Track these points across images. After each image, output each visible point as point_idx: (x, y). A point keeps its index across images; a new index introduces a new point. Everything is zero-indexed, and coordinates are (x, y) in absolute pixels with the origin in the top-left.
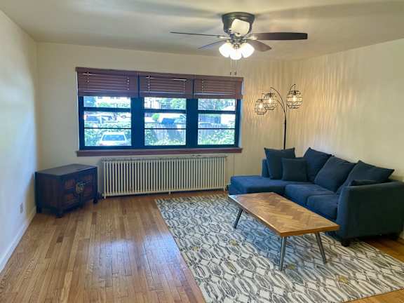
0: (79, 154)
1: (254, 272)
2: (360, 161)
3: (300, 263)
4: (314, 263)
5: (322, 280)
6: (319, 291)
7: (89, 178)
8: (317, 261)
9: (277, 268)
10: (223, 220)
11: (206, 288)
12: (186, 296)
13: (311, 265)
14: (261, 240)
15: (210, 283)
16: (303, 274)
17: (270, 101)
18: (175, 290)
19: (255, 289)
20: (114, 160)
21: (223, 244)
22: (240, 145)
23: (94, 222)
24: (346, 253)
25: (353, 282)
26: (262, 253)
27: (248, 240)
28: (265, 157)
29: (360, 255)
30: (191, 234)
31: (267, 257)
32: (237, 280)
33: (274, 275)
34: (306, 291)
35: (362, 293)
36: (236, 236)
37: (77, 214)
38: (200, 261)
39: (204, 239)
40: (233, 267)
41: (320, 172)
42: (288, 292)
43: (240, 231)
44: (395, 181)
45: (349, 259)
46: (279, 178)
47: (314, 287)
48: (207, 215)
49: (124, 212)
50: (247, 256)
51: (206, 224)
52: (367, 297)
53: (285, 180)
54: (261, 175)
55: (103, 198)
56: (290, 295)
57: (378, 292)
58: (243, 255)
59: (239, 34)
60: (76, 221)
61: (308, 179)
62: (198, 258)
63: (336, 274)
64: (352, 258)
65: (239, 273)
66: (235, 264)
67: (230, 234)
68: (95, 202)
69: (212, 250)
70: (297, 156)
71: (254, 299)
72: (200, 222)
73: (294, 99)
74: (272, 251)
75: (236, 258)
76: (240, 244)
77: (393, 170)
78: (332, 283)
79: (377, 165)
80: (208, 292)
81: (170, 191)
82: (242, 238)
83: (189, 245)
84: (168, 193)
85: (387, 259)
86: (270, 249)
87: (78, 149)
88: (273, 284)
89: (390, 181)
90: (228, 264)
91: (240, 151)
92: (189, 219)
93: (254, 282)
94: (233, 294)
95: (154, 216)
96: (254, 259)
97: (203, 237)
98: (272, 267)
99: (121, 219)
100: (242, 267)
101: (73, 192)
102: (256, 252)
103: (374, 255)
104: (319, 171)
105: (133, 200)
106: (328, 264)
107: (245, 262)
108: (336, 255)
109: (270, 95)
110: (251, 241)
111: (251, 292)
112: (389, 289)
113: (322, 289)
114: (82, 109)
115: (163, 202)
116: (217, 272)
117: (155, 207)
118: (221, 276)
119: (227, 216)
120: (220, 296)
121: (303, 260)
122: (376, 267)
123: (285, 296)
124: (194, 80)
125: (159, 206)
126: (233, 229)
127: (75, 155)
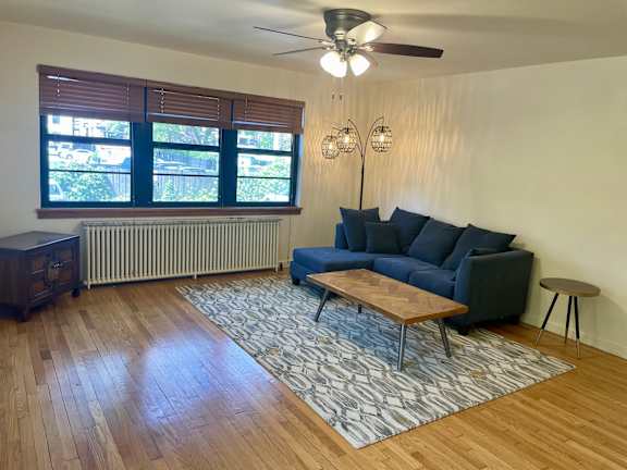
0: (41, 215)
1: (369, 376)
2: (470, 225)
3: (420, 360)
4: (435, 357)
5: (455, 378)
6: (456, 390)
7: (67, 255)
8: (439, 356)
9: (395, 368)
10: (294, 312)
11: (316, 402)
12: (292, 415)
13: (434, 361)
14: (358, 334)
15: (317, 394)
16: (429, 372)
17: (347, 139)
18: (273, 409)
19: (380, 397)
20: (104, 225)
21: (312, 344)
22: (299, 204)
23: (90, 326)
24: (468, 344)
25: (489, 376)
26: (366, 350)
27: (341, 335)
28: (340, 220)
29: (484, 344)
30: (257, 333)
31: (376, 355)
32: (350, 387)
33: (395, 376)
34: (441, 392)
35: (505, 389)
36: (322, 331)
37: (51, 314)
38: (289, 368)
39: (281, 339)
40: (338, 372)
41: (416, 240)
42: (420, 395)
43: (324, 324)
44: (517, 249)
45: (473, 349)
46: (363, 249)
47: (448, 386)
48: (268, 306)
49: (135, 309)
50: (350, 357)
51: (273, 318)
52: (512, 393)
53: (370, 252)
54: (334, 246)
55: (86, 287)
56: (424, 399)
57: (522, 386)
58: (344, 355)
59: (353, 40)
60: (58, 326)
61: (401, 251)
62: (285, 365)
63: (467, 369)
64: (477, 348)
65: (350, 378)
66: (338, 367)
67: (313, 329)
68: (76, 294)
69: (298, 351)
70: (382, 219)
71: (384, 408)
72: (263, 317)
73: (382, 138)
74: (378, 348)
75: (336, 361)
76: (334, 342)
77: (514, 236)
78: (467, 380)
79: (493, 230)
80: (320, 406)
81: (196, 273)
82: (334, 335)
83: (263, 349)
84: (191, 277)
85: (517, 347)
86: (375, 345)
87: (39, 206)
88: (397, 387)
89: (510, 249)
90: (330, 368)
91: (298, 211)
92: (244, 313)
93: (374, 388)
94: (354, 405)
95: (187, 312)
96: (360, 358)
97: (278, 336)
98: (388, 368)
99: (134, 318)
100: (350, 371)
101: (44, 277)
102: (359, 350)
103: (499, 343)
104: (414, 239)
105: (139, 289)
106: (453, 358)
107: (351, 365)
108: (457, 346)
109: (347, 131)
110: (345, 336)
111: (376, 400)
112: (532, 382)
113: (458, 387)
114: (45, 137)
115: (191, 291)
116: (320, 380)
117: (182, 298)
118: (327, 384)
119: (297, 306)
120: (339, 410)
121: (421, 356)
122: (508, 358)
123: (419, 401)
124: (233, 101)
125: (187, 297)
126: (314, 323)
127: (36, 215)
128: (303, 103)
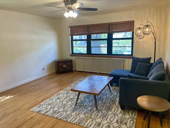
1: (67, 103)
3: (87, 107)
4: (93, 108)
7: (69, 64)
22: (133, 55)
65: (63, 101)
78: (82, 116)
81: (98, 72)
90: (66, 98)
114: (72, 40)
124: (109, 25)
127: (70, 56)
128: (134, 21)
